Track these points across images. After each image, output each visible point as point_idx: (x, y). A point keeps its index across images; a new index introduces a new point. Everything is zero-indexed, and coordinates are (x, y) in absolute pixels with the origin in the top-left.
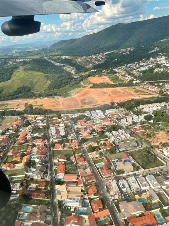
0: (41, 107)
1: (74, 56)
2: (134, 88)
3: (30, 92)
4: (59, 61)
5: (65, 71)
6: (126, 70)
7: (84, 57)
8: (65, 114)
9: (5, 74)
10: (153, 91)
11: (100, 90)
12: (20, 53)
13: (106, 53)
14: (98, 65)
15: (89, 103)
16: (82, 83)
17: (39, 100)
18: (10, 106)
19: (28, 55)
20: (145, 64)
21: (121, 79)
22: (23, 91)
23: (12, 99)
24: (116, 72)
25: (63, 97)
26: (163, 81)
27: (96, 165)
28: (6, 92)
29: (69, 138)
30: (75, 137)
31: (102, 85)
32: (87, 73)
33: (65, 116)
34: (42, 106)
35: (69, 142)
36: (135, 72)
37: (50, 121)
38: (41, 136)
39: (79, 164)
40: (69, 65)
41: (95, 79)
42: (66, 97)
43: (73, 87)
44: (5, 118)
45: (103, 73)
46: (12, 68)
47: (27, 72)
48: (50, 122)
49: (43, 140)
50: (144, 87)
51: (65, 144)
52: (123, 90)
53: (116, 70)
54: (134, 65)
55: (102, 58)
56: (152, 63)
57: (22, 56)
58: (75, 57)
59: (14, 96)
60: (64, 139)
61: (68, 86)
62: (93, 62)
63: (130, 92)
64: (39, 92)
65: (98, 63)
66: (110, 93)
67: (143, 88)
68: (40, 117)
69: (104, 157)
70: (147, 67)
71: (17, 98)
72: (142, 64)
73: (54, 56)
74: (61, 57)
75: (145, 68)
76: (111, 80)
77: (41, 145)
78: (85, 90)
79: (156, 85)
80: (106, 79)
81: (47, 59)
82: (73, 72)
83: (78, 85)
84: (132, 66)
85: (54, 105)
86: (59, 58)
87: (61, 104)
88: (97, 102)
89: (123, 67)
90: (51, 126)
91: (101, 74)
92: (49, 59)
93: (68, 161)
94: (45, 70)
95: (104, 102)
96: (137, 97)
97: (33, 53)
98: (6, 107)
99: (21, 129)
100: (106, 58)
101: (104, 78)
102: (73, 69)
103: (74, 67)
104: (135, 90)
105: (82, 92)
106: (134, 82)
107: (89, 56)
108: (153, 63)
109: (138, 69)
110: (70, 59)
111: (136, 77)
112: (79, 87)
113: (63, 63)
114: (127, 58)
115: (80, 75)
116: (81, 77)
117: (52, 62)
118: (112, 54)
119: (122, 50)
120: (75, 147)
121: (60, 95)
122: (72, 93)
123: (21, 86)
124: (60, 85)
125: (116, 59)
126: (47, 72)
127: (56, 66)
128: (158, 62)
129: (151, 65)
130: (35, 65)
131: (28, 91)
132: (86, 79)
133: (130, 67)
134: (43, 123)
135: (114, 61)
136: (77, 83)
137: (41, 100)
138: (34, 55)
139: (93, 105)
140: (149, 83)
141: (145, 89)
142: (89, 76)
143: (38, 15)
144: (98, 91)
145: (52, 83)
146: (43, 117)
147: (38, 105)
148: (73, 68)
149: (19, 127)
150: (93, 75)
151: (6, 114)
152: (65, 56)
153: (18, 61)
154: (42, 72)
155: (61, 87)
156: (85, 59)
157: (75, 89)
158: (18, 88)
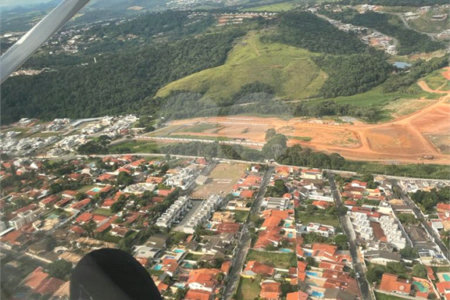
0: (308, 145)
1: (395, 5)
4: (350, 17)
5: (368, 45)
7: (426, 8)
16: (421, 83)
17: (296, 122)
18: (224, 131)
25: (367, 121)
28: (215, 94)
29: (425, 260)
32: (438, 54)
34: (307, 140)
40: (379, 30)
42: (376, 122)
43: (395, 92)
44: (218, 163)
47: (266, 46)
49: (336, 252)
57: (245, 6)
58: (397, 8)
60: (406, 261)
61: (379, 89)
64: (296, 101)
68: (311, 175)
73: (333, 4)
74: (355, 8)
77: (333, 267)
78: (437, 104)
81: (315, 12)
82: (390, 49)
83: (411, 88)
85: (342, 143)
86: (350, 10)
87: (364, 141)
90: (349, 207)
92: (322, 13)
94: (314, 42)
98: (215, 133)
99: (265, 203)
102: (391, 43)
103: (393, 36)
105: (427, 112)
110: (382, 12)
113: (359, 25)
115: (414, 60)
116: (417, 64)
117: (331, 21)
124: (356, 87)
126: (318, 48)
127: (342, 31)
132: (434, 72)
136: (405, 82)
137: (303, 125)
145: (332, 79)
147: (298, 138)
148: (391, 39)
149: (256, 193)
152: (365, 6)
154: (305, 47)
155: (356, 92)
156: (429, 14)
157: (402, 100)
158: (242, 87)
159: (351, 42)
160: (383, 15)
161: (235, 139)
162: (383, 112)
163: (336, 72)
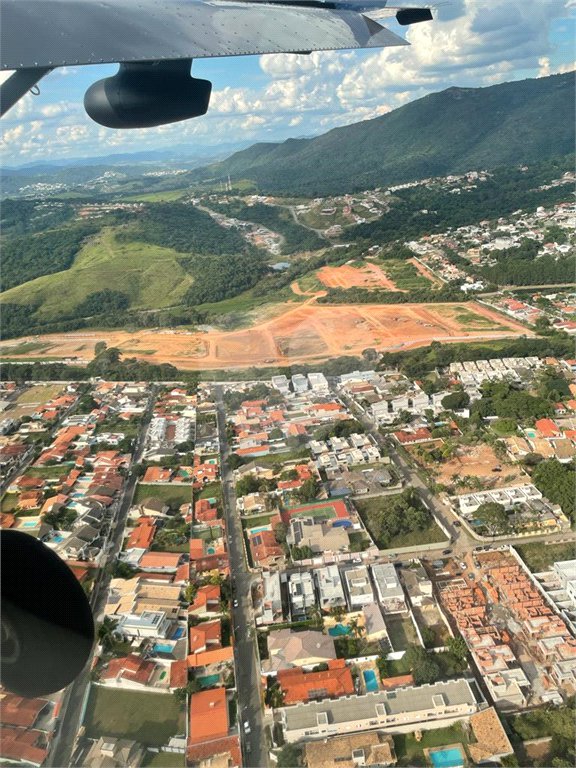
0: (148, 359)
1: (288, 196)
2: (459, 309)
3: (124, 308)
4: (237, 210)
5: (249, 244)
6: (444, 247)
7: (319, 201)
8: (213, 383)
9: (56, 250)
10: (518, 318)
11: (345, 309)
12: (122, 182)
13: (393, 189)
14: (359, 226)
15: (301, 351)
16: (295, 287)
17: (146, 334)
18: (55, 350)
19: (147, 189)
20: (512, 229)
21: (427, 275)
22: (106, 305)
23: (66, 330)
24: (411, 254)
25: (223, 328)
26: (564, 285)
27: (249, 531)
28: (53, 307)
29: (198, 451)
30: (214, 451)
31: (356, 295)
32: (320, 253)
33: (211, 387)
34: (150, 353)
35: (191, 464)
36: (473, 255)
37: (159, 400)
38: (115, 442)
39: (198, 526)
40: (266, 226)
41: (340, 275)
42: (233, 329)
43: (262, 297)
44: (31, 386)
45: (369, 254)
46: (81, 230)
47: (123, 245)
48: (158, 404)
49: (117, 456)
50: (493, 306)
51: (178, 469)
52: (420, 315)
53: (413, 245)
54: (477, 230)
55: (376, 205)
56: (539, 224)
57: (126, 194)
58: (289, 200)
59: (72, 322)
60: (181, 454)
61: (250, 293)
62: (346, 218)
63: (443, 320)
64: (155, 311)
65: (359, 222)
66: (377, 321)
67: (490, 308)
68: (133, 388)
69: (277, 511)
70: (516, 238)
71: (81, 326)
72: (503, 228)
73: (221, 195)
74: (242, 199)
75: (508, 242)
76: (391, 279)
77: (107, 469)
78: (302, 307)
79: (535, 299)
80: (375, 275)
81: (197, 204)
82: (274, 249)
83: (283, 291)
84: (467, 235)
85: (188, 353)
86: (238, 202)
87: (212, 350)
88: (326, 348)
89: (437, 238)
90: (155, 415)
91: (364, 259)
92: (205, 206)
93: (170, 517)
94: (184, 240)
95: (347, 348)
96: (456, 337)
97: (165, 182)
98: (43, 353)
99: (66, 422)
100: (390, 205)
101: (369, 272)
102: (277, 240)
103: (281, 233)
104: (459, 314)
105: (288, 316)
106: (464, 288)
107: (334, 196)
108: (542, 226)
109: (485, 246)
110: (273, 205)
111: (475, 272)
112: (284, 298)
113: (247, 220)
114: (463, 207)
115: (295, 259)
116: (296, 264)
117: (213, 214)
118: (414, 193)
119: (449, 178)
120: (205, 478)
121: (215, 323)
122: (257, 317)
123: (101, 289)
124: (224, 291)
125: (423, 209)
126: (188, 247)
127: (222, 228)
128: (558, 221)
129: (531, 233)
130: (151, 223)
131: (119, 307)
132: (309, 273)
133: (460, 238)
134: (137, 407)
135: (416, 214)
136: (277, 284)
137: (152, 337)
138: (166, 190)
139: (308, 359)
140: (514, 292)
141: (495, 310)
142: (322, 263)
143: (205, 56)
144: (338, 313)
145: (199, 284)
146: (142, 389)
147: (139, 352)
148: (277, 236)
149: (62, 413)
150: (336, 259)
151: (34, 374)
152: (255, 196)
153: (107, 208)
154: (171, 247)
155: (224, 298)
156: (319, 207)
157: (269, 304)
158: (88, 297)
159: (231, 241)
160: (274, 209)
161: (64, 359)
162: (245, 318)
163: (203, 276)
